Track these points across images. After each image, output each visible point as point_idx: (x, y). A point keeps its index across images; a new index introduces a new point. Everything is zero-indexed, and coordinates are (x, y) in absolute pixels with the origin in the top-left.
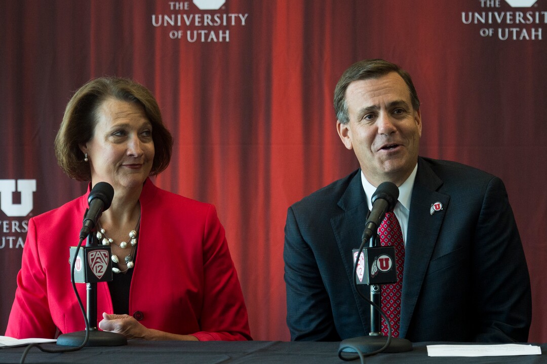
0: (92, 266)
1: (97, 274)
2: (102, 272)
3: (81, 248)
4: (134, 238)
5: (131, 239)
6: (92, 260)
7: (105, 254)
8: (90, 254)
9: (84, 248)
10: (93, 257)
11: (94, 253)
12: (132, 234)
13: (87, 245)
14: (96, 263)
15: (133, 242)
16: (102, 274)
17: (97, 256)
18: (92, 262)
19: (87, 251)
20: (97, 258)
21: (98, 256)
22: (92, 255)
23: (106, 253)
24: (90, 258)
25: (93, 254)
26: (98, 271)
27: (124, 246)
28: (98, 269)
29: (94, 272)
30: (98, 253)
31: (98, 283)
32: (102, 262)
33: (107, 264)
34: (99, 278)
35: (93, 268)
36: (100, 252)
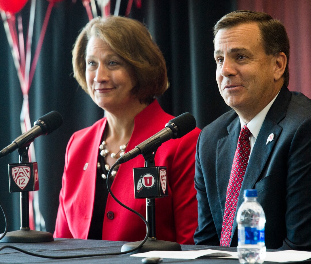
0: (16, 179)
1: (20, 186)
2: (24, 184)
5: (120, 151)
6: (16, 174)
7: (27, 170)
8: (14, 169)
11: (18, 169)
12: (121, 147)
14: (19, 177)
15: (122, 154)
16: (24, 186)
17: (20, 171)
19: (11, 167)
20: (20, 173)
22: (15, 171)
28: (21, 182)
29: (18, 184)
30: (21, 168)
32: (25, 176)
33: (28, 178)
34: (22, 189)
35: (16, 181)
36: (22, 168)
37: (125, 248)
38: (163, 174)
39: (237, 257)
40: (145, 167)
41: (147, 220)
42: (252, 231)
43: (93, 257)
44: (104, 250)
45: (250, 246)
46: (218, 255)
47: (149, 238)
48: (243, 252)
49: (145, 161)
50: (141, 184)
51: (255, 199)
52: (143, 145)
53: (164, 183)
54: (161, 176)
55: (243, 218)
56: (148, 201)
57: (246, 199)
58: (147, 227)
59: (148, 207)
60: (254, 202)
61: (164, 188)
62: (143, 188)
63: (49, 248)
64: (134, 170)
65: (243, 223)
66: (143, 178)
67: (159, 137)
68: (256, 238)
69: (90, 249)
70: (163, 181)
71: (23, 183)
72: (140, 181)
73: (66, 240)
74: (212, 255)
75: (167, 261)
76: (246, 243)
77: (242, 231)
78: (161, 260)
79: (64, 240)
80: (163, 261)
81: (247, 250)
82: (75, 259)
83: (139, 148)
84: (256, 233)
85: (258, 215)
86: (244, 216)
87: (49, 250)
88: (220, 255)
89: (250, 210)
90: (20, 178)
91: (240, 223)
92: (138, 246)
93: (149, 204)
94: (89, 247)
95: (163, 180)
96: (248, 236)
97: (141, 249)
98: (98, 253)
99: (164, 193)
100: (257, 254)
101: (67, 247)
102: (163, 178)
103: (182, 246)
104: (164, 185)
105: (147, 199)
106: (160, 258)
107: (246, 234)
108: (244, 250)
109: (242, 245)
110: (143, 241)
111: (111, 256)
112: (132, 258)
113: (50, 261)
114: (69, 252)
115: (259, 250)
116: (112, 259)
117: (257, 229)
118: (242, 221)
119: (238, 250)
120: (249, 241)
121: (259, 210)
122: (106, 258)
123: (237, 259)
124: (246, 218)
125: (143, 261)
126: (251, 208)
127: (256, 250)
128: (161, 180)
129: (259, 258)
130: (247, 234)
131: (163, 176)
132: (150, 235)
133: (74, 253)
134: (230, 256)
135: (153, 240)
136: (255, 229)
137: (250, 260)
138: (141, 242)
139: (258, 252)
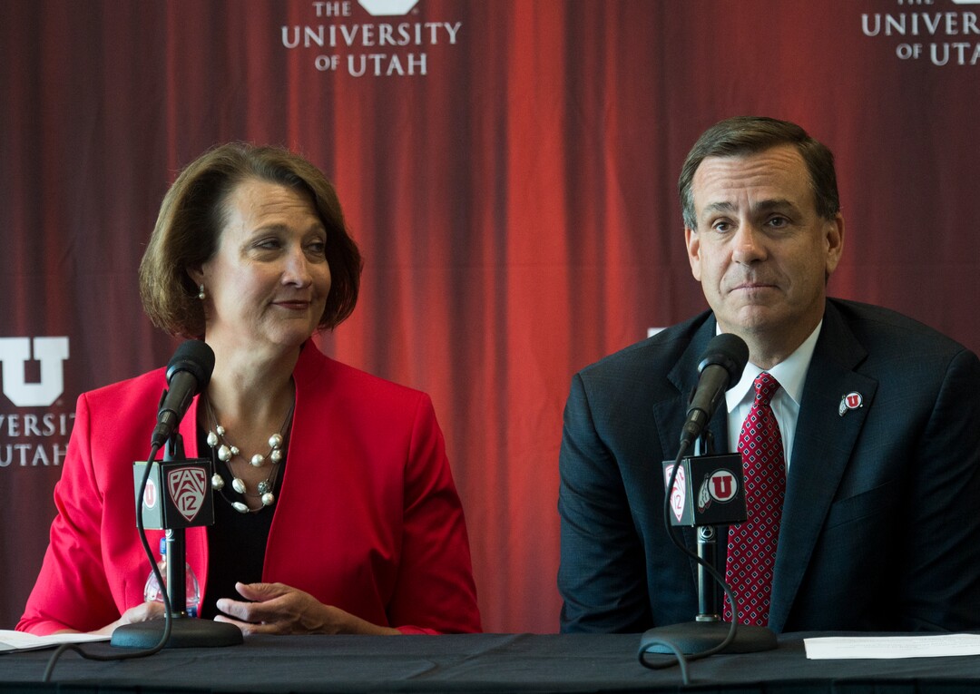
0: (176, 498)
1: (185, 513)
2: (195, 508)
3: (155, 464)
4: (277, 449)
5: (273, 449)
6: (176, 485)
7: (199, 476)
8: (172, 475)
9: (160, 464)
10: (177, 480)
11: (179, 474)
12: (274, 440)
13: (166, 458)
14: (183, 491)
15: (276, 455)
16: (194, 513)
17: (184, 479)
18: (176, 489)
19: (165, 470)
20: (185, 483)
21: (187, 479)
22: (175, 477)
23: (201, 473)
24: (172, 482)
25: (177, 475)
26: (186, 507)
27: (259, 462)
28: (187, 504)
29: (180, 508)
30: (187, 472)
31: (187, 529)
32: (195, 490)
33: (203, 494)
34: (190, 520)
35: (177, 502)
36: (190, 470)
50: (708, 494)
62: (713, 502)
66: (712, 480)
71: (192, 506)
72: (704, 486)
90: (186, 495)
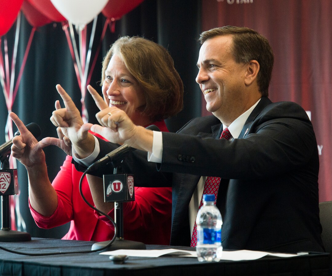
1: (1, 190)
2: (5, 188)
20: (1, 178)
32: (6, 181)
33: (9, 183)
34: (3, 193)
36: (3, 174)
37: (94, 247)
38: (131, 181)
39: (196, 256)
40: (114, 173)
41: (115, 222)
42: (210, 232)
43: (66, 254)
44: (76, 249)
45: (208, 246)
46: (179, 254)
47: (117, 239)
48: (202, 251)
49: (114, 169)
51: (213, 203)
52: (113, 154)
53: (131, 188)
54: (129, 182)
55: (202, 220)
56: (117, 205)
57: (205, 203)
58: (115, 228)
59: (117, 210)
60: (212, 206)
61: (131, 193)
62: (112, 192)
63: (26, 247)
64: (104, 176)
65: (202, 224)
66: (112, 184)
67: (128, 147)
68: (213, 239)
69: (64, 247)
70: (131, 187)
72: (109, 186)
73: (42, 240)
74: (174, 254)
75: (133, 258)
76: (205, 243)
77: (201, 232)
78: (127, 257)
79: (41, 240)
80: (129, 259)
81: (205, 249)
82: (49, 257)
83: (109, 157)
84: (213, 234)
85: (216, 217)
86: (203, 218)
87: (26, 248)
88: (181, 254)
89: (208, 213)
91: (199, 225)
92: (107, 245)
93: (118, 207)
94: (62, 246)
95: (130, 185)
96: (207, 237)
97: (110, 248)
98: (70, 251)
99: (131, 198)
100: (214, 253)
101: (43, 246)
102: (131, 184)
103: (147, 246)
104: (131, 190)
105: (115, 203)
106: (126, 256)
107: (204, 235)
108: (202, 249)
109: (201, 244)
110: (112, 240)
111: (82, 253)
112: (102, 256)
113: (26, 257)
114: (45, 250)
115: (216, 249)
116: (83, 257)
117: (215, 230)
118: (201, 223)
119: (197, 249)
120: (207, 241)
121: (216, 213)
122: (77, 255)
123: (196, 258)
124: (205, 220)
125: (111, 258)
126: (209, 211)
127: (214, 249)
128: (129, 186)
129: (216, 257)
130: (206, 235)
131: (131, 182)
132: (118, 235)
133: (49, 251)
134: (190, 254)
135: (120, 240)
136: (212, 230)
137: (208, 258)
138: (109, 242)
139: (215, 251)
